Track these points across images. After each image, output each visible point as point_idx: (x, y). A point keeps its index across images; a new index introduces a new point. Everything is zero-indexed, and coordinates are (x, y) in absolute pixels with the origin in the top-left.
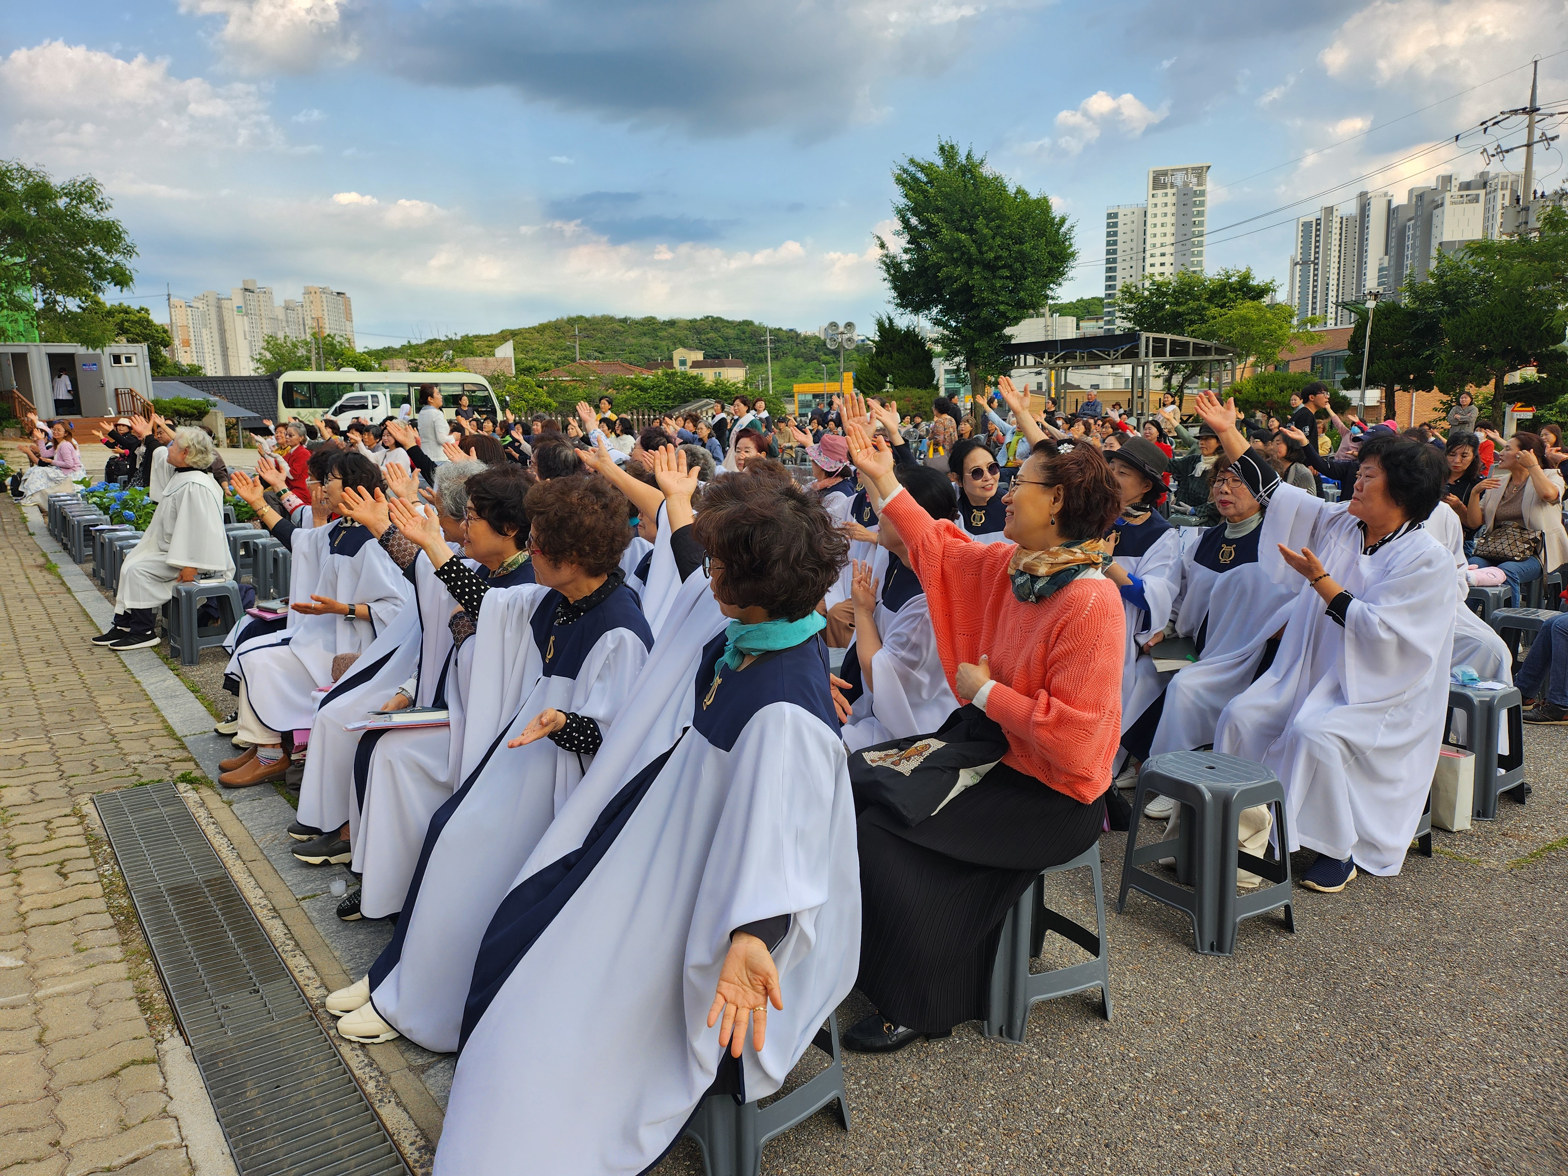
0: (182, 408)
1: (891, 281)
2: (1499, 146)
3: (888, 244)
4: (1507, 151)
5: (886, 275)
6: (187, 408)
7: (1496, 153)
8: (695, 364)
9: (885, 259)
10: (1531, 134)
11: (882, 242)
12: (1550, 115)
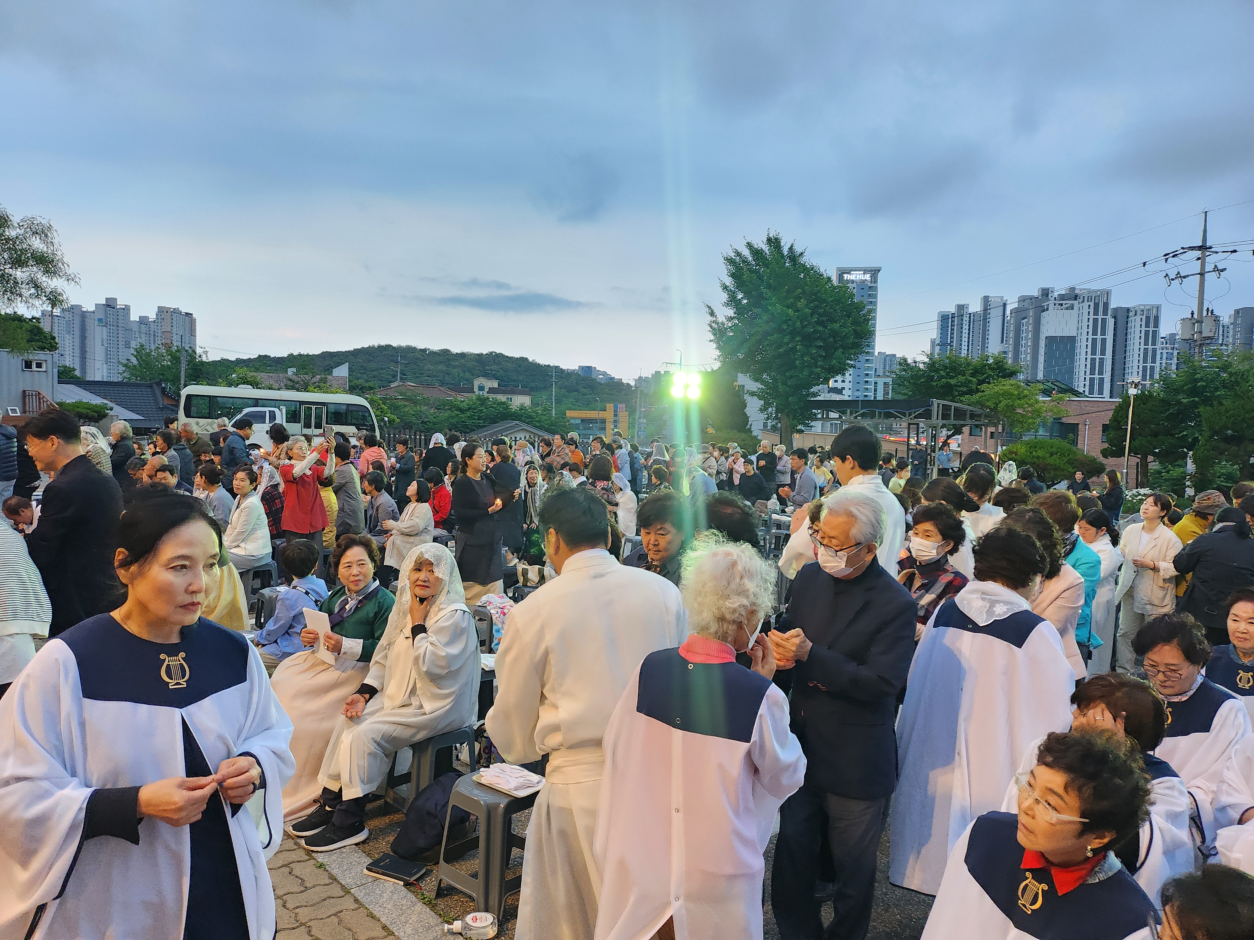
0: (84, 411)
1: (718, 343)
2: (1179, 273)
3: (717, 313)
4: (1185, 277)
5: (712, 338)
6: (89, 411)
7: (1176, 278)
8: (492, 390)
9: (713, 325)
10: (1203, 265)
11: (712, 311)
12: (1217, 253)
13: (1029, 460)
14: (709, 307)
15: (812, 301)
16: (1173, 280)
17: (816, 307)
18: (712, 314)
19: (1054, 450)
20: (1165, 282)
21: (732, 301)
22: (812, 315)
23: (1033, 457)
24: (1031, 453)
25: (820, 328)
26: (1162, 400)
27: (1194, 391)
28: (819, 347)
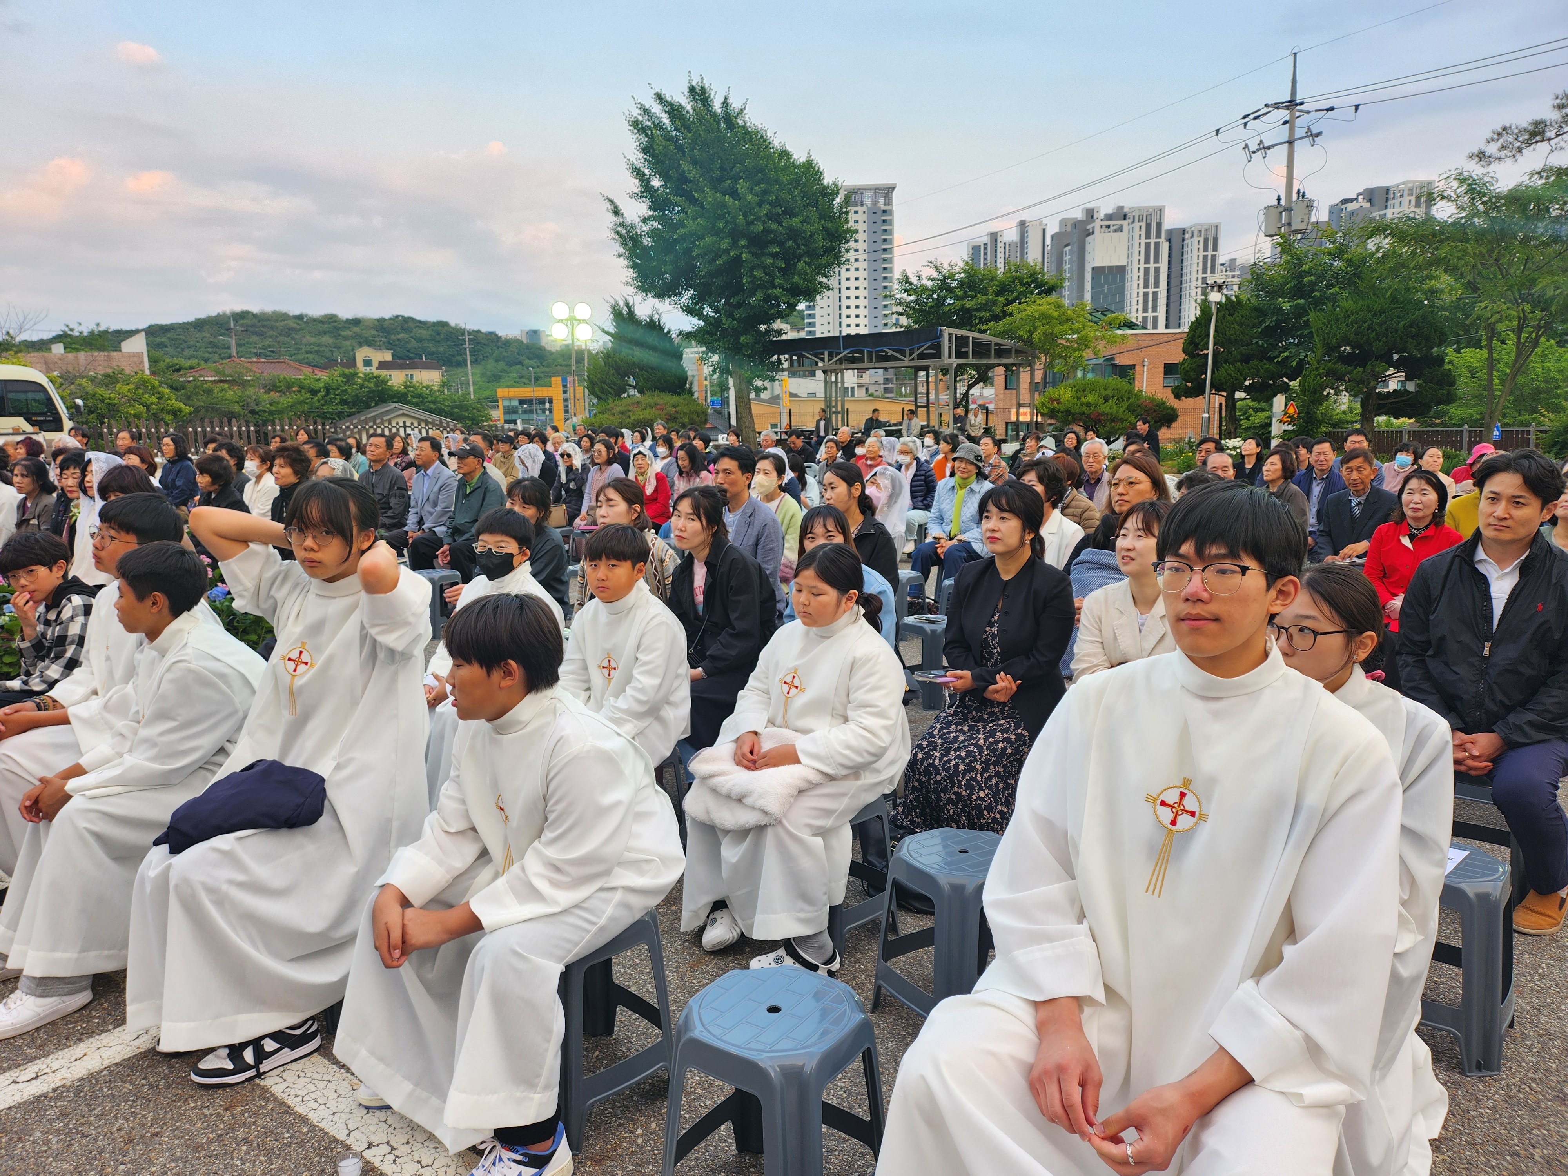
1: (629, 258)
2: (1261, 141)
3: (624, 210)
4: (1269, 148)
5: (621, 250)
7: (1258, 150)
8: (383, 365)
9: (619, 229)
10: (1292, 130)
11: (616, 207)
12: (1308, 112)
13: (1076, 409)
14: (611, 201)
15: (759, 183)
16: (1254, 152)
17: (765, 192)
18: (616, 212)
19: (1109, 393)
20: (1243, 155)
21: (647, 190)
22: (760, 205)
23: (1082, 405)
24: (1079, 399)
25: (774, 226)
26: (1256, 309)
27: (1299, 291)
28: (775, 255)
